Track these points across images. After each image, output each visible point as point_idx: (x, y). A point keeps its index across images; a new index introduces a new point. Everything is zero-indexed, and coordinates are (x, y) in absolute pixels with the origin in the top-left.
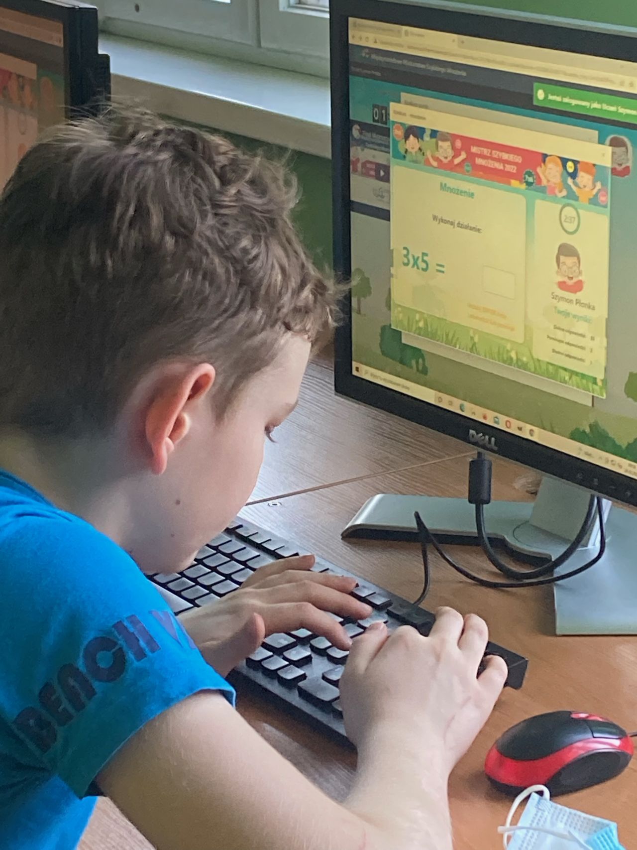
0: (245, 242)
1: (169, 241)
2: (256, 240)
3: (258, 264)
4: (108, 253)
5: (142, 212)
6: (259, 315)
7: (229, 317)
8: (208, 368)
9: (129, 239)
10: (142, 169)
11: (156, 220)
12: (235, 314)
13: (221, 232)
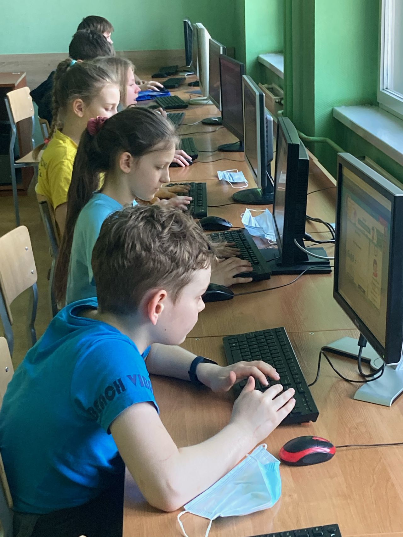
0: (171, 248)
1: (144, 253)
2: (176, 246)
3: (177, 254)
4: (125, 260)
5: (134, 246)
6: (181, 270)
7: (169, 273)
8: (163, 292)
9: (131, 255)
10: (133, 231)
11: (138, 247)
12: (171, 272)
13: (162, 247)
